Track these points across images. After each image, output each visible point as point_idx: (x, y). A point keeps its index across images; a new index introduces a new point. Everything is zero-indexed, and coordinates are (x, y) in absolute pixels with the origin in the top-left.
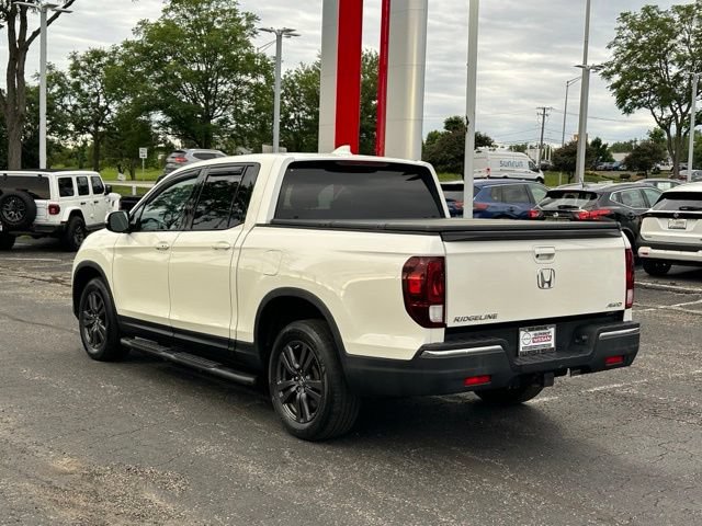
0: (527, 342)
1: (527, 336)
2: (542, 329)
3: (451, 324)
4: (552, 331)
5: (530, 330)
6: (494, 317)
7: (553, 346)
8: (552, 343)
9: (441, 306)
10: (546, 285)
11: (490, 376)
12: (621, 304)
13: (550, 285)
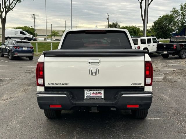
1: (89, 92)
4: (103, 92)
5: (91, 90)
6: (67, 84)
7: (103, 97)
8: (103, 96)
9: (42, 79)
10: (94, 74)
11: (61, 105)
12: (141, 84)
13: (96, 74)
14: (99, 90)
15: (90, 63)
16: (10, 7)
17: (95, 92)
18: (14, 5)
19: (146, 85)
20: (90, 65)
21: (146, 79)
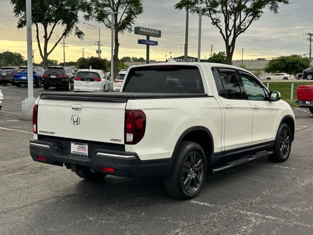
0: (74, 149)
1: (74, 146)
2: (81, 144)
3: (39, 133)
4: (87, 147)
5: (76, 144)
6: (53, 133)
7: (87, 154)
10: (76, 123)
11: (46, 158)
12: (120, 141)
13: (77, 123)
14: (83, 145)
15: (73, 108)
16: (242, 27)
17: (80, 146)
18: (249, 23)
19: (126, 143)
20: (73, 111)
21: (127, 134)
